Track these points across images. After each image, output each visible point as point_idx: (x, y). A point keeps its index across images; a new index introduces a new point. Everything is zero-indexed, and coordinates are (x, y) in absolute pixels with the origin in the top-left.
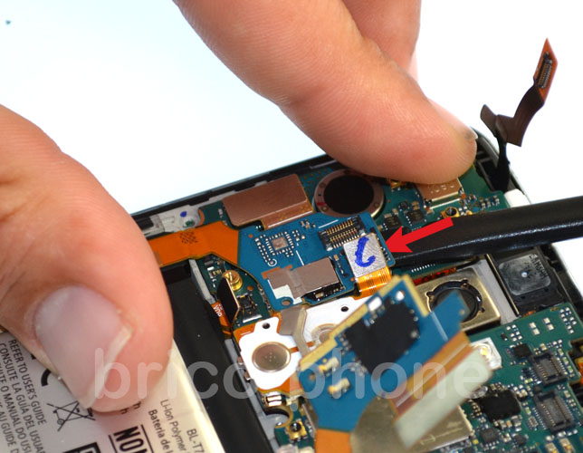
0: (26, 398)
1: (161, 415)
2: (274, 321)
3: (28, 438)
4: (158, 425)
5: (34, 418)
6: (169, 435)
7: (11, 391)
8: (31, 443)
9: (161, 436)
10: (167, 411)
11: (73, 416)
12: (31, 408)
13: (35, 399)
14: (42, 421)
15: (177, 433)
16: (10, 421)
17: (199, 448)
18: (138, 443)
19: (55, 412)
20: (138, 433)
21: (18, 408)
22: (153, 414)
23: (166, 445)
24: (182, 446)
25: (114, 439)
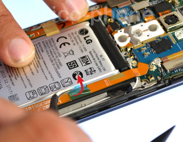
0: (56, 51)
1: (92, 52)
2: (123, 30)
3: (57, 60)
4: (92, 55)
5: (58, 56)
6: (95, 57)
7: (52, 50)
8: (58, 62)
9: (92, 57)
10: (94, 51)
11: (68, 54)
12: (57, 54)
13: (58, 51)
14: (60, 56)
15: (97, 56)
16: (52, 57)
17: (103, 59)
18: (87, 59)
19: (64, 54)
20: (87, 57)
21: (53, 54)
22: (90, 52)
23: (94, 59)
24: (98, 59)
25: (80, 59)
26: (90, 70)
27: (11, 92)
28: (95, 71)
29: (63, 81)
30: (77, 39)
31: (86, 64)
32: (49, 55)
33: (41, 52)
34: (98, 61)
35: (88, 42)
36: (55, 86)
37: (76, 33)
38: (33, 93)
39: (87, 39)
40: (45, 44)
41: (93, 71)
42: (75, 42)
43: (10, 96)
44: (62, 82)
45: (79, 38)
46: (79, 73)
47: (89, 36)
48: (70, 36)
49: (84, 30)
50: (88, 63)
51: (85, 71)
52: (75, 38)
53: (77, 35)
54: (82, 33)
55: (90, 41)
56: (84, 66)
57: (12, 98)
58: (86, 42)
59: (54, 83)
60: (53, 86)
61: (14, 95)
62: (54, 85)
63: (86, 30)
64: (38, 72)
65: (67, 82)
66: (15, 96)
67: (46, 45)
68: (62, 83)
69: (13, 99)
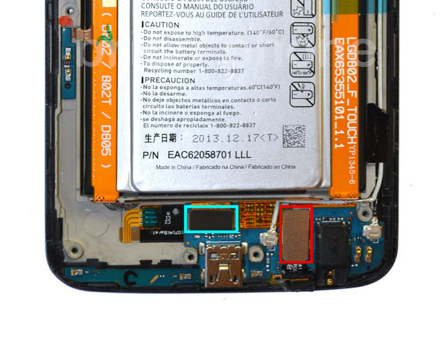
3: (223, 3)
7: (182, 2)
16: (206, 11)
21: (197, 3)
27: (273, 137)
29: (298, 11)
32: (195, 14)
33: (175, 29)
36: (303, 34)
38: (297, 90)
40: (153, 10)
43: (284, 143)
44: (296, 15)
57: (292, 141)
59: (291, 33)
60: (300, 40)
61: (285, 133)
62: (297, 36)
64: (239, 58)
65: (303, 5)
66: (287, 131)
67: (160, 10)
68: (302, 15)
69: (295, 139)
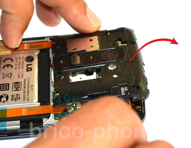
1: (27, 81)
4: (25, 83)
6: (26, 85)
9: (24, 85)
11: (7, 76)
15: (28, 85)
17: (32, 90)
18: (19, 85)
20: (20, 83)
22: (25, 80)
23: (25, 87)
24: (28, 88)
25: (14, 83)
26: (16, 96)
28: (20, 98)
30: (21, 64)
31: (16, 89)
34: (26, 90)
35: (28, 70)
37: (23, 59)
39: (29, 66)
41: (18, 98)
42: (18, 66)
45: (23, 64)
46: (6, 96)
47: (31, 65)
48: (16, 59)
49: (31, 58)
50: (18, 89)
51: (12, 96)
52: (20, 63)
53: (23, 60)
54: (28, 60)
55: (30, 69)
56: (14, 91)
58: (27, 69)
63: (32, 58)
